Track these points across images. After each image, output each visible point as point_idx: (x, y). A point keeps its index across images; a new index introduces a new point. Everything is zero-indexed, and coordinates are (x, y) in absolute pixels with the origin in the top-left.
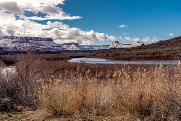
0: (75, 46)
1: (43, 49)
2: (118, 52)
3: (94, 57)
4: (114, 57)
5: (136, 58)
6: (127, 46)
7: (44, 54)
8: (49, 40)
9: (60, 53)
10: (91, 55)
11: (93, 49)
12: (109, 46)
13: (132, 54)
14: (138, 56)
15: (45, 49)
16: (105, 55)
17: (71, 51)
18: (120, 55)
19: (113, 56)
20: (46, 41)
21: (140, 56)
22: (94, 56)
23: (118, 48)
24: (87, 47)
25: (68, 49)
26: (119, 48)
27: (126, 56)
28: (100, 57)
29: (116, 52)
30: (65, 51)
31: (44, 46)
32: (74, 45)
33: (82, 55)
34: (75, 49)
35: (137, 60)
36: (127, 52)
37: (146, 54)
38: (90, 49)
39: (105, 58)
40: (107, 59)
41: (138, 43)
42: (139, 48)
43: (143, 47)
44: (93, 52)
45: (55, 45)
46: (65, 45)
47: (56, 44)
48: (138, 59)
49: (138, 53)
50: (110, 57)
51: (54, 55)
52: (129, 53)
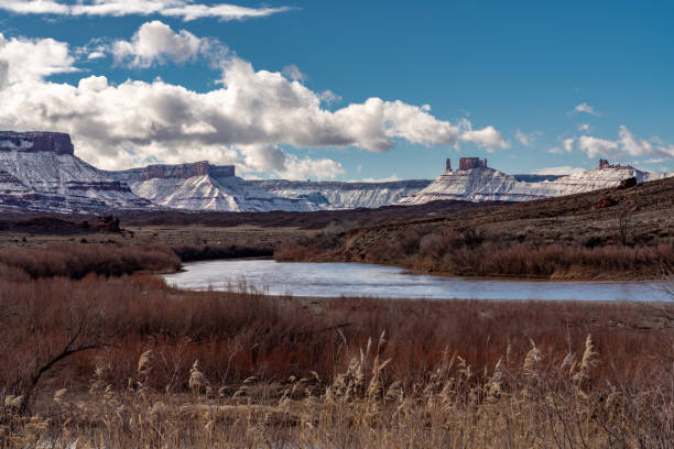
0: (215, 186)
1: (12, 201)
2: (477, 224)
3: (329, 252)
4: (447, 257)
5: (586, 262)
6: (535, 185)
7: (18, 236)
8: (51, 149)
9: (117, 230)
10: (308, 243)
11: (323, 206)
12: (426, 183)
13: (558, 237)
14: (596, 251)
15: (22, 203)
16: (393, 240)
17: (185, 218)
18: (485, 245)
19: (442, 253)
20: (29, 150)
21: (608, 250)
22: (325, 246)
23: (478, 198)
24: (285, 193)
25: (166, 203)
26: (487, 198)
27: (519, 250)
28: (363, 257)
29: (462, 224)
30: (154, 213)
31: (17, 181)
32: (205, 179)
33: (257, 243)
34: (211, 205)
35: (592, 277)
36: (529, 226)
37: (644, 239)
38: (310, 207)
39: (396, 264)
40: (410, 266)
41: (601, 167)
42: (606, 200)
43: (630, 192)
44: (324, 225)
45: (86, 177)
46: (151, 177)
47: (90, 174)
48: (596, 268)
49: (596, 234)
50: (425, 254)
51: (78, 238)
52: (545, 230)
